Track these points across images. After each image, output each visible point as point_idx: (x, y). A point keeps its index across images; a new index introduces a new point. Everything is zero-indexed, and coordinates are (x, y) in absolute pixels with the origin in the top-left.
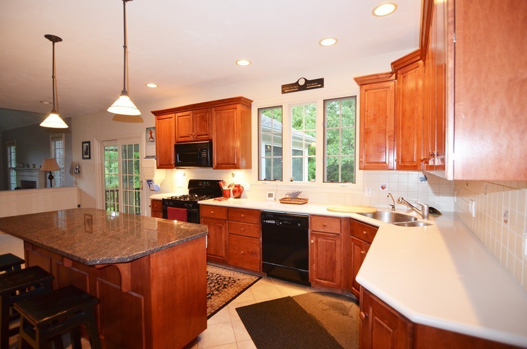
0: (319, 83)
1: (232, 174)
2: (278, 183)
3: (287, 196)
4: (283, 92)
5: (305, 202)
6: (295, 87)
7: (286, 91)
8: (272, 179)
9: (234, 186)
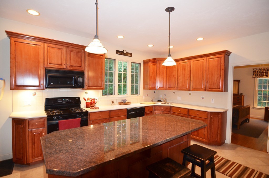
0: (130, 55)
1: (86, 92)
2: (112, 96)
3: (122, 102)
4: (117, 53)
5: (129, 103)
6: (122, 53)
7: (118, 53)
8: (108, 95)
9: (90, 100)
